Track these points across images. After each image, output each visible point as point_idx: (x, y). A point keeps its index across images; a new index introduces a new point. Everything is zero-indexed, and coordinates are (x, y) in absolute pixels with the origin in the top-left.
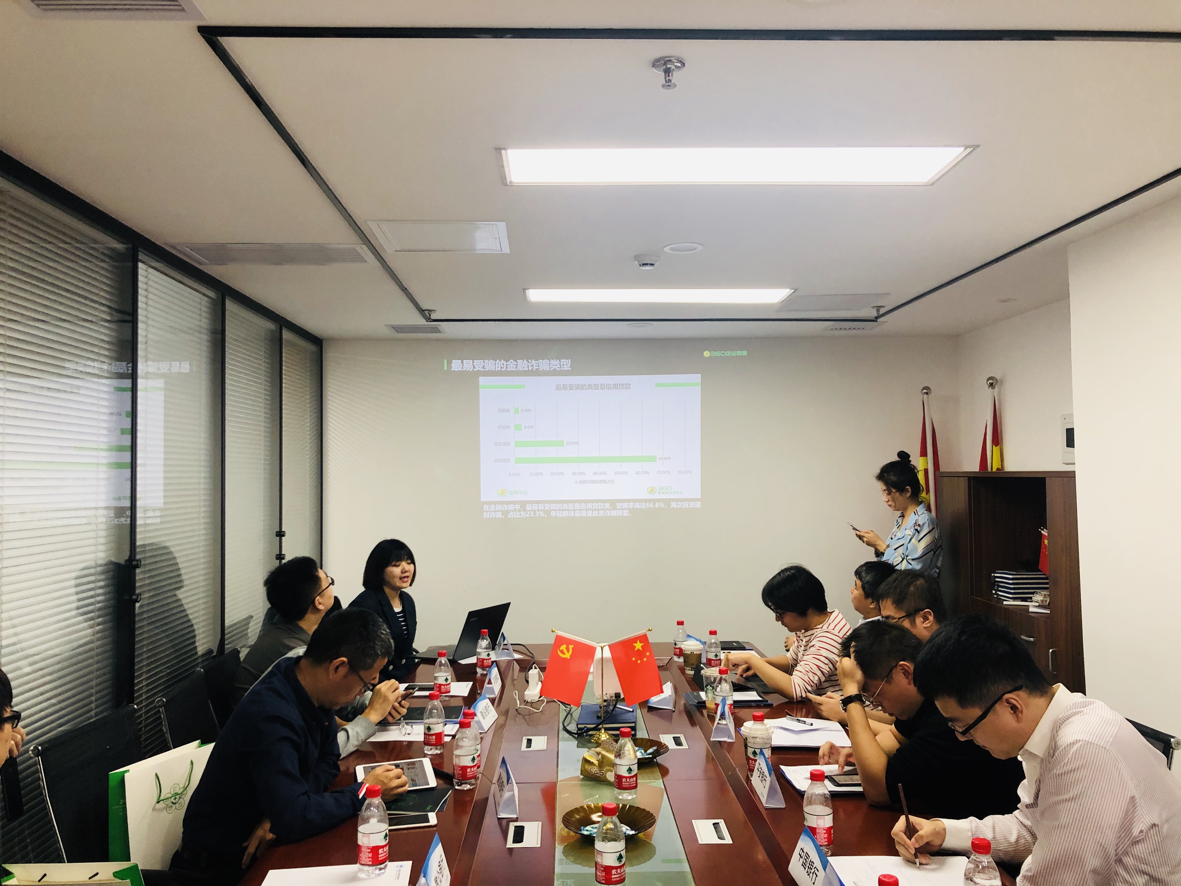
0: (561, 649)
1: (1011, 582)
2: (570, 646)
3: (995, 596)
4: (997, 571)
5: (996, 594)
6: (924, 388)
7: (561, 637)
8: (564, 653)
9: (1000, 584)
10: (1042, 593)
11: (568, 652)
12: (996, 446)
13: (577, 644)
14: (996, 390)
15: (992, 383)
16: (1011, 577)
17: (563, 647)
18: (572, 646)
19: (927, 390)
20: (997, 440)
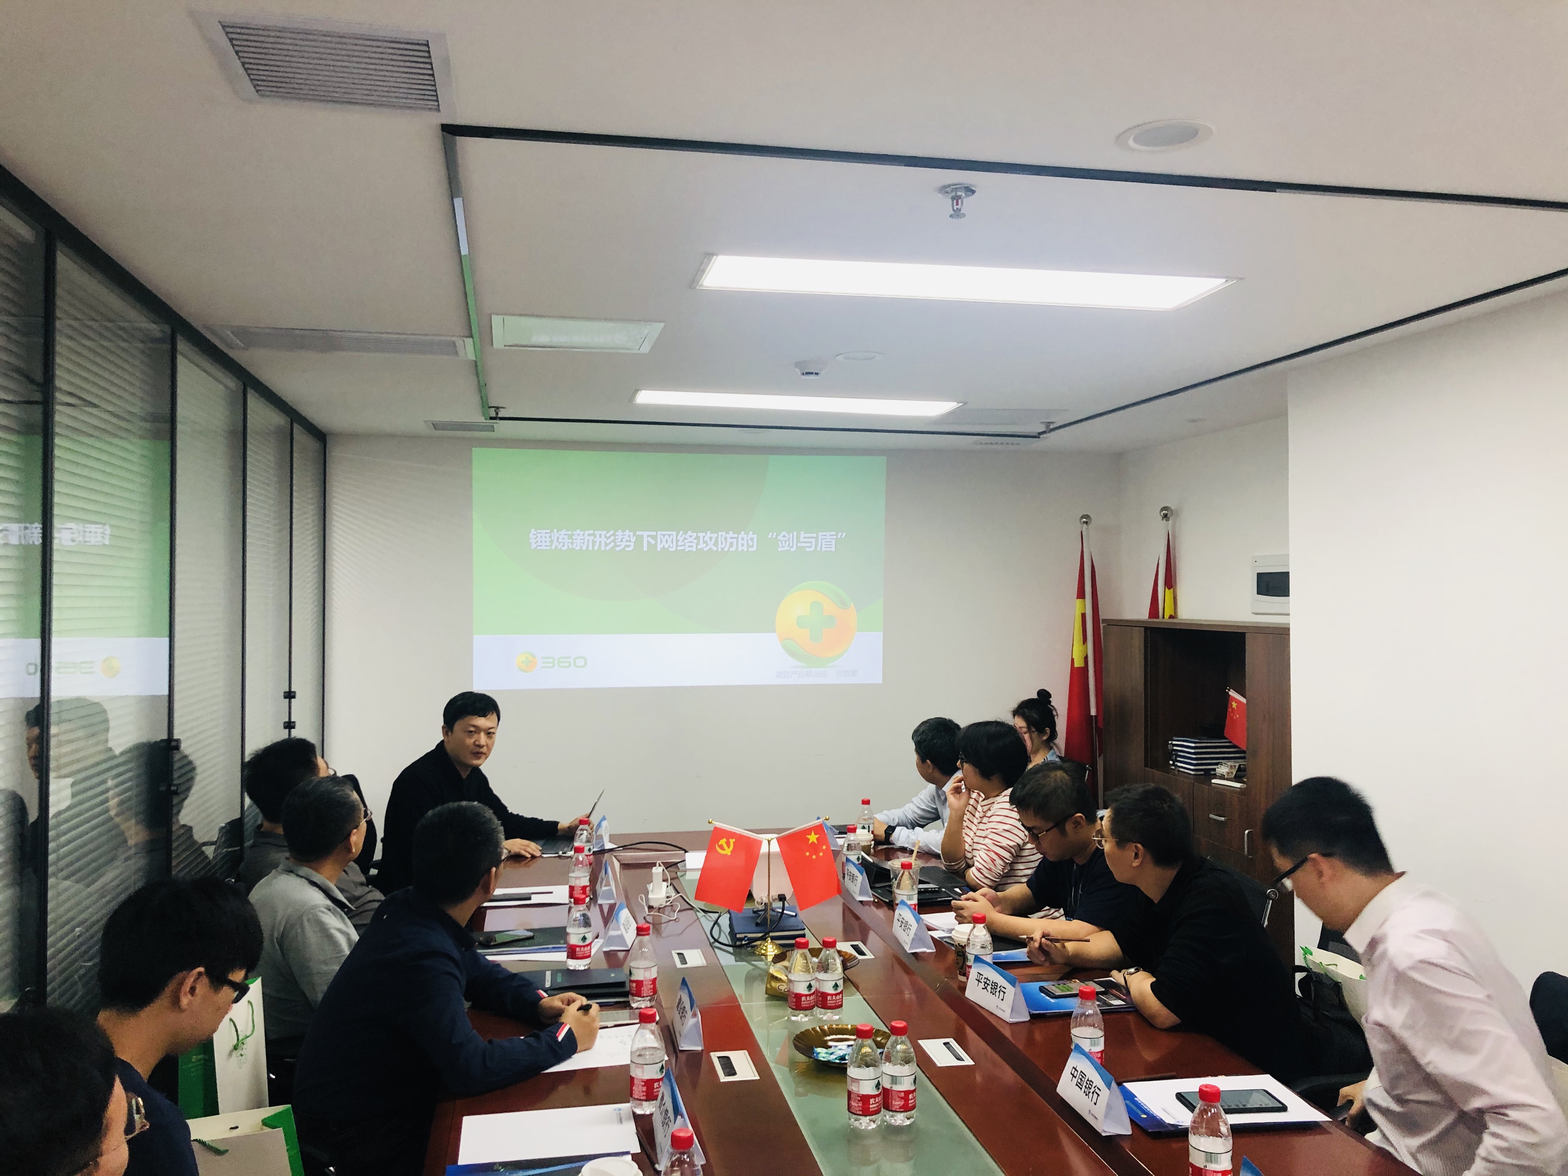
0: (720, 843)
1: (1193, 751)
2: (731, 840)
3: (1173, 767)
4: (1174, 738)
5: (1173, 765)
6: (1083, 517)
7: (720, 829)
8: (723, 849)
9: (1179, 753)
10: (1229, 764)
11: (729, 847)
12: (1169, 589)
13: (739, 838)
14: (1170, 522)
15: (1166, 514)
16: (1193, 745)
17: (723, 842)
18: (734, 840)
19: (1086, 519)
20: (1170, 582)
